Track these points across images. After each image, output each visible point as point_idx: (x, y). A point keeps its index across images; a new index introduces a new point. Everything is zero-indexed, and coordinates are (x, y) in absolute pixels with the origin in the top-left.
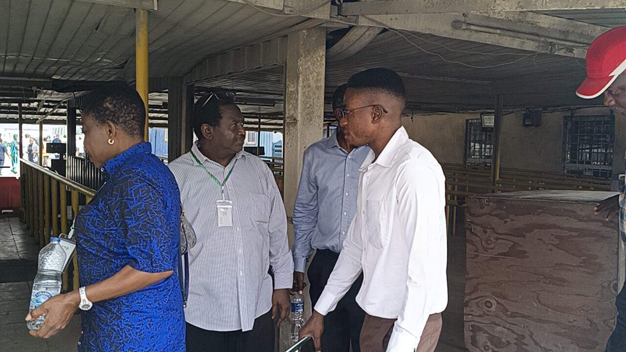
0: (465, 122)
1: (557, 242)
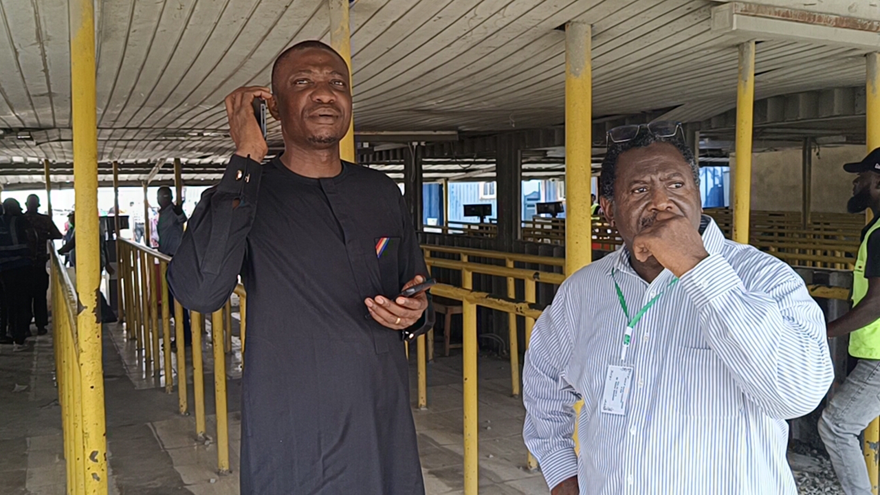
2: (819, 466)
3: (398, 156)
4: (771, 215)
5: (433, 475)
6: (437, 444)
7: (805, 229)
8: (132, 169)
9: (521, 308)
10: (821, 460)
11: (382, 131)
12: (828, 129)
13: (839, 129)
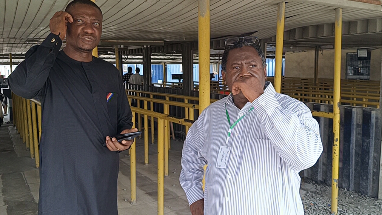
0: (345, 54)
2: (315, 188)
3: (140, 52)
4: (302, 79)
5: (148, 195)
6: (151, 180)
7: (315, 85)
8: (20, 57)
9: (181, 121)
10: (316, 186)
11: (129, 40)
12: (325, 42)
13: (330, 42)
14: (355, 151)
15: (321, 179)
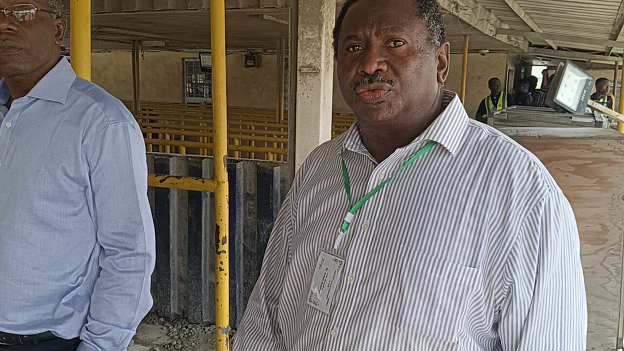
0: (181, 60)
1: (573, 169)
12: (152, 33)
13: (161, 34)
14: (245, 247)
15: (176, 312)
